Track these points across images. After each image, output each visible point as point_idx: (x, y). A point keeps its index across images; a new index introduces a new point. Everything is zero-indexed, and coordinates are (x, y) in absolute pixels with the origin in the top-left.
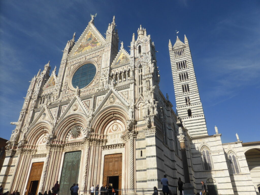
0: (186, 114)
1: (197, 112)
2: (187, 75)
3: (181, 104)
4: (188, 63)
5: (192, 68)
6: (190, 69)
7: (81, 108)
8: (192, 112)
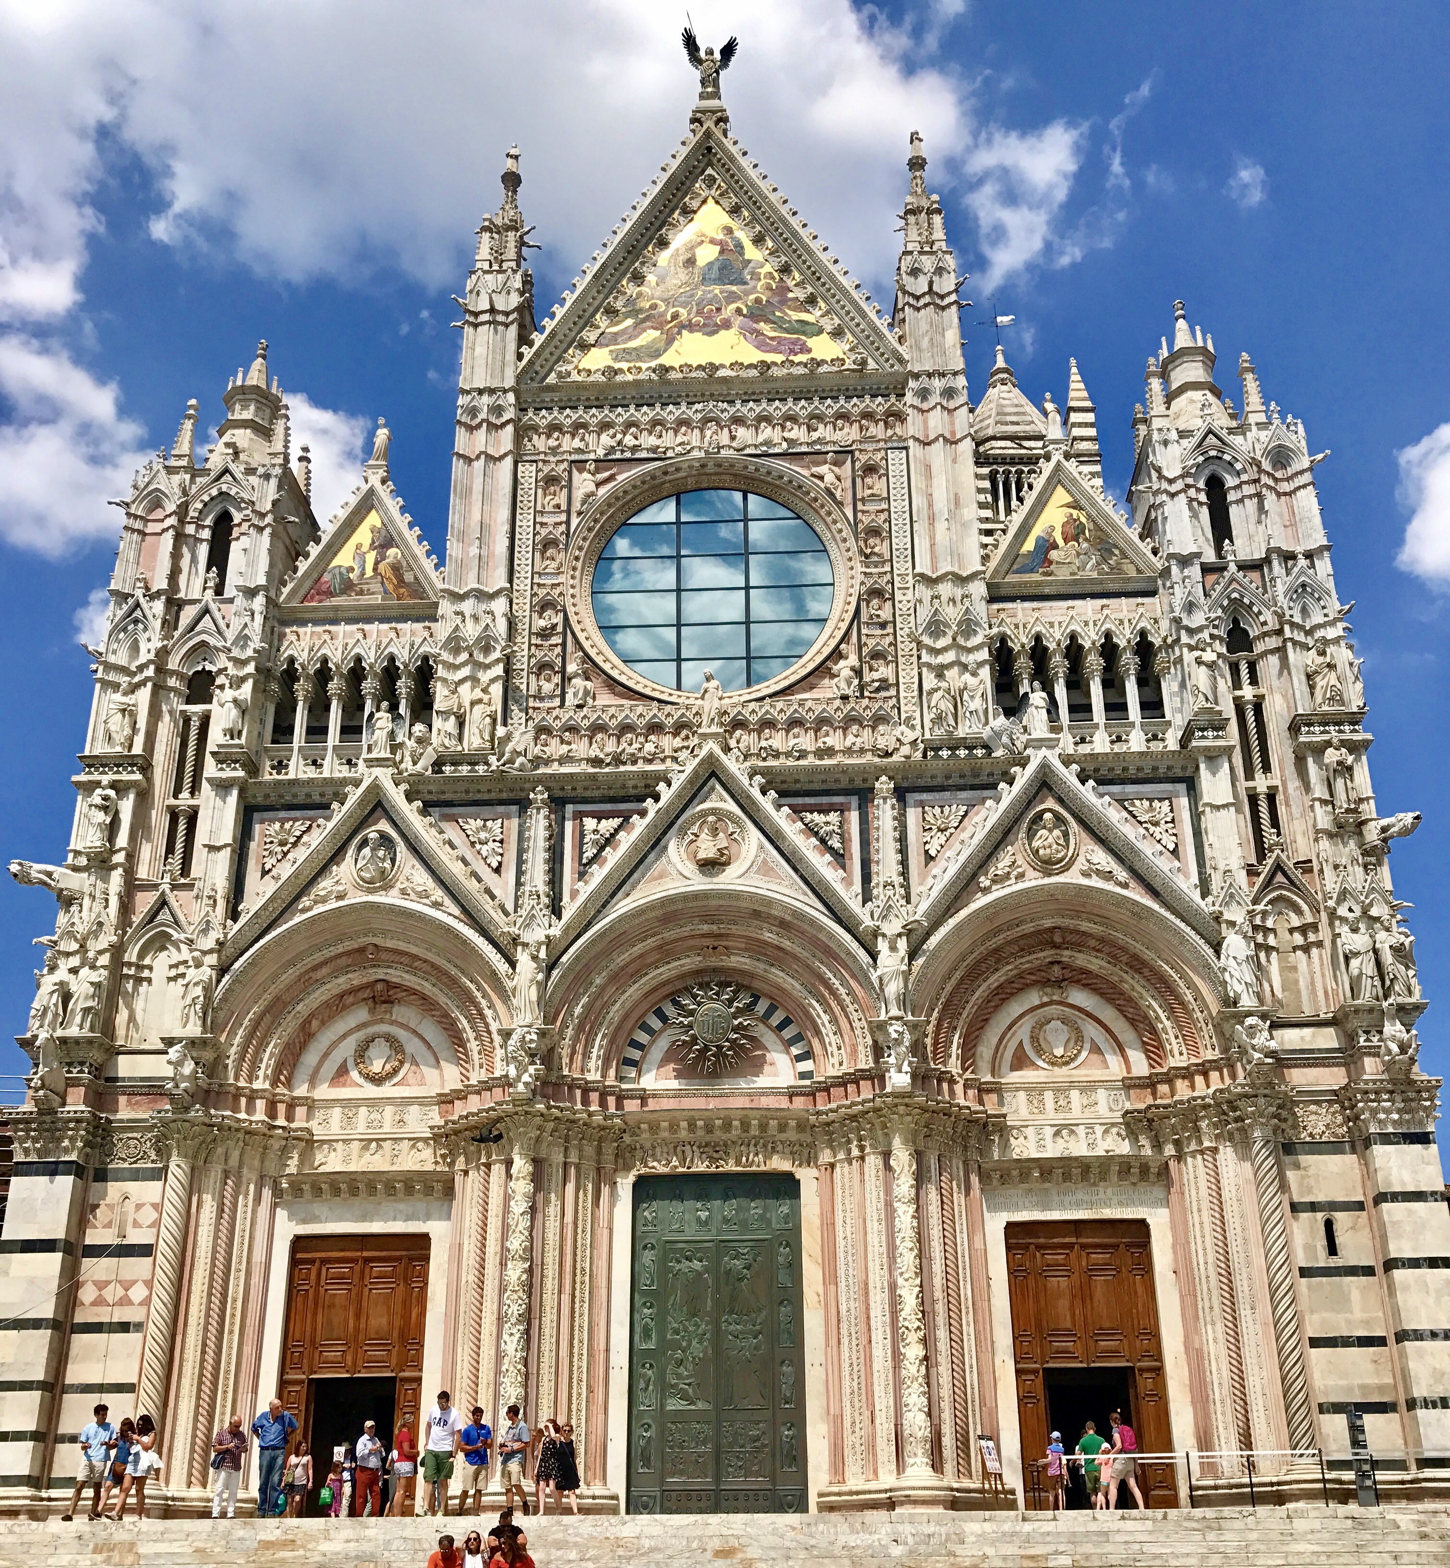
7: (775, 853)
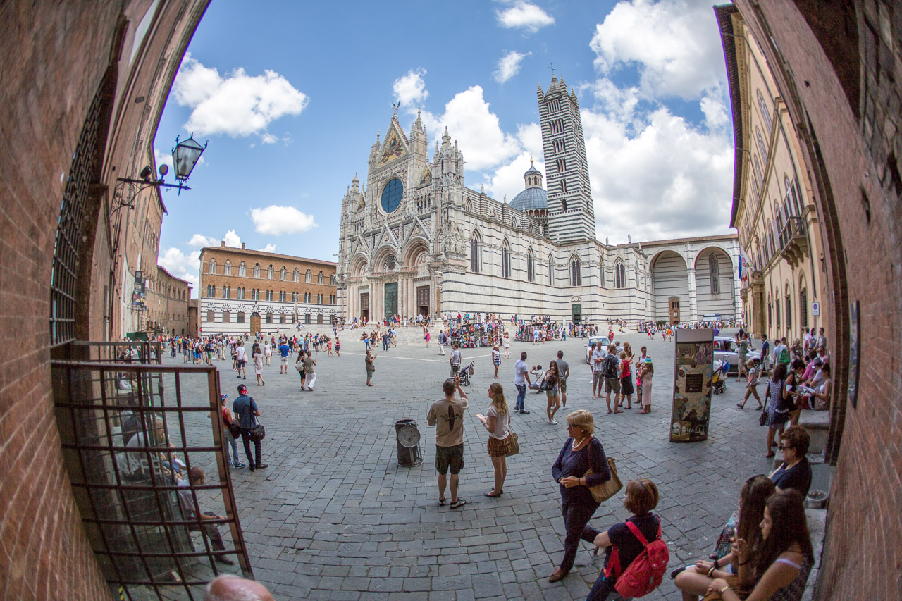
0: (560, 206)
1: (574, 204)
2: (564, 143)
3: (554, 191)
4: (566, 123)
5: (570, 133)
6: (568, 134)
8: (567, 203)
